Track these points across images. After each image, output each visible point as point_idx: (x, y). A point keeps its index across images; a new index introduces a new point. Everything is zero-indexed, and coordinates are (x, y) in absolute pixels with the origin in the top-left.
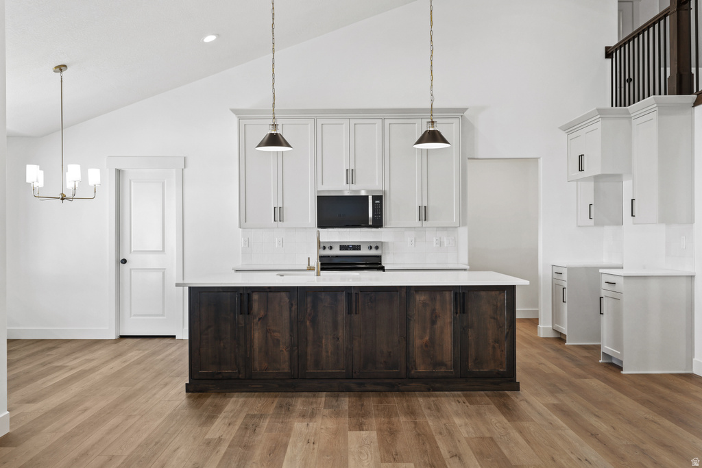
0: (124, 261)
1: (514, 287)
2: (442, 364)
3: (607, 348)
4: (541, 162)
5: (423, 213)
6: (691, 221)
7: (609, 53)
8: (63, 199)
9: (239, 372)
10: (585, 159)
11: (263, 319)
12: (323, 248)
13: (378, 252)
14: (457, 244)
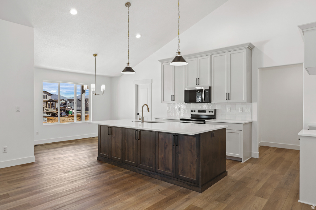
0: (138, 114)
2: (168, 169)
5: (228, 96)
8: (95, 94)
12: (192, 111)
13: (213, 114)
14: (251, 111)
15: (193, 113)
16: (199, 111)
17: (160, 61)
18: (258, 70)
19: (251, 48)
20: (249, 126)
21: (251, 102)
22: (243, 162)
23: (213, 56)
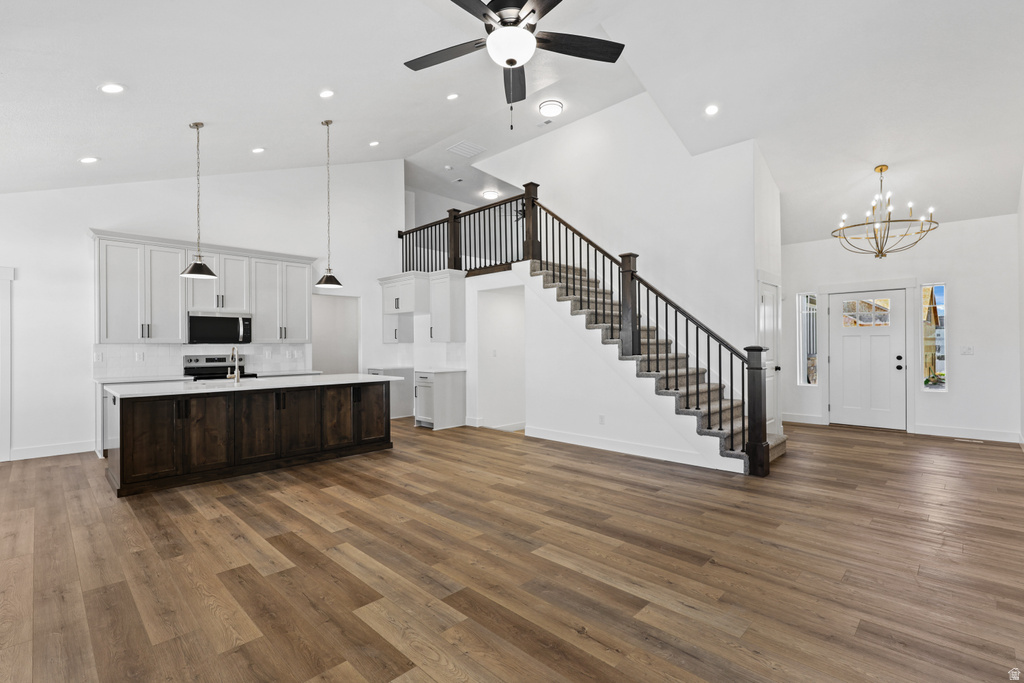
1: (389, 382)
2: (345, 438)
3: (419, 417)
4: (361, 300)
5: (284, 333)
6: (464, 341)
7: (401, 235)
9: (177, 470)
10: (400, 301)
11: (201, 421)
12: (190, 361)
15: (194, 365)
16: (209, 360)
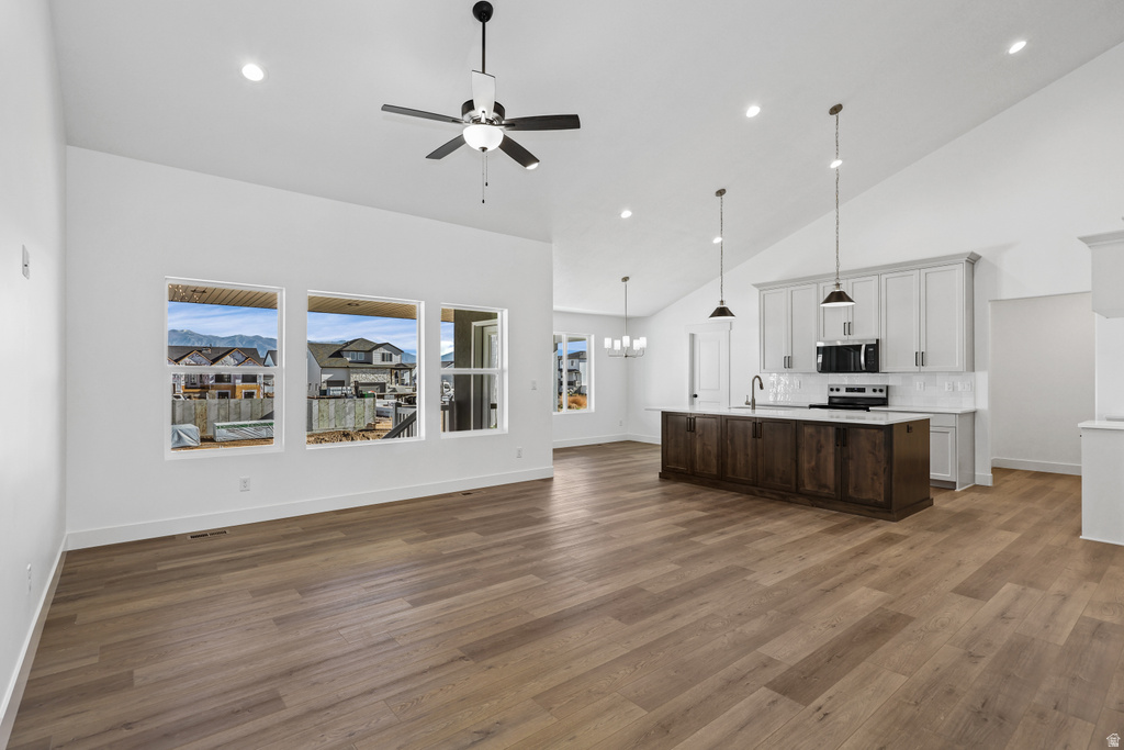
0: (696, 396)
5: (921, 359)
8: (626, 357)
11: (702, 437)
12: (832, 390)
13: (883, 395)
14: (973, 389)
15: (835, 394)
16: (848, 390)
17: (756, 286)
18: (989, 305)
19: (973, 260)
20: (969, 418)
21: (974, 371)
22: (958, 490)
23: (884, 277)
